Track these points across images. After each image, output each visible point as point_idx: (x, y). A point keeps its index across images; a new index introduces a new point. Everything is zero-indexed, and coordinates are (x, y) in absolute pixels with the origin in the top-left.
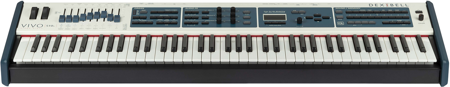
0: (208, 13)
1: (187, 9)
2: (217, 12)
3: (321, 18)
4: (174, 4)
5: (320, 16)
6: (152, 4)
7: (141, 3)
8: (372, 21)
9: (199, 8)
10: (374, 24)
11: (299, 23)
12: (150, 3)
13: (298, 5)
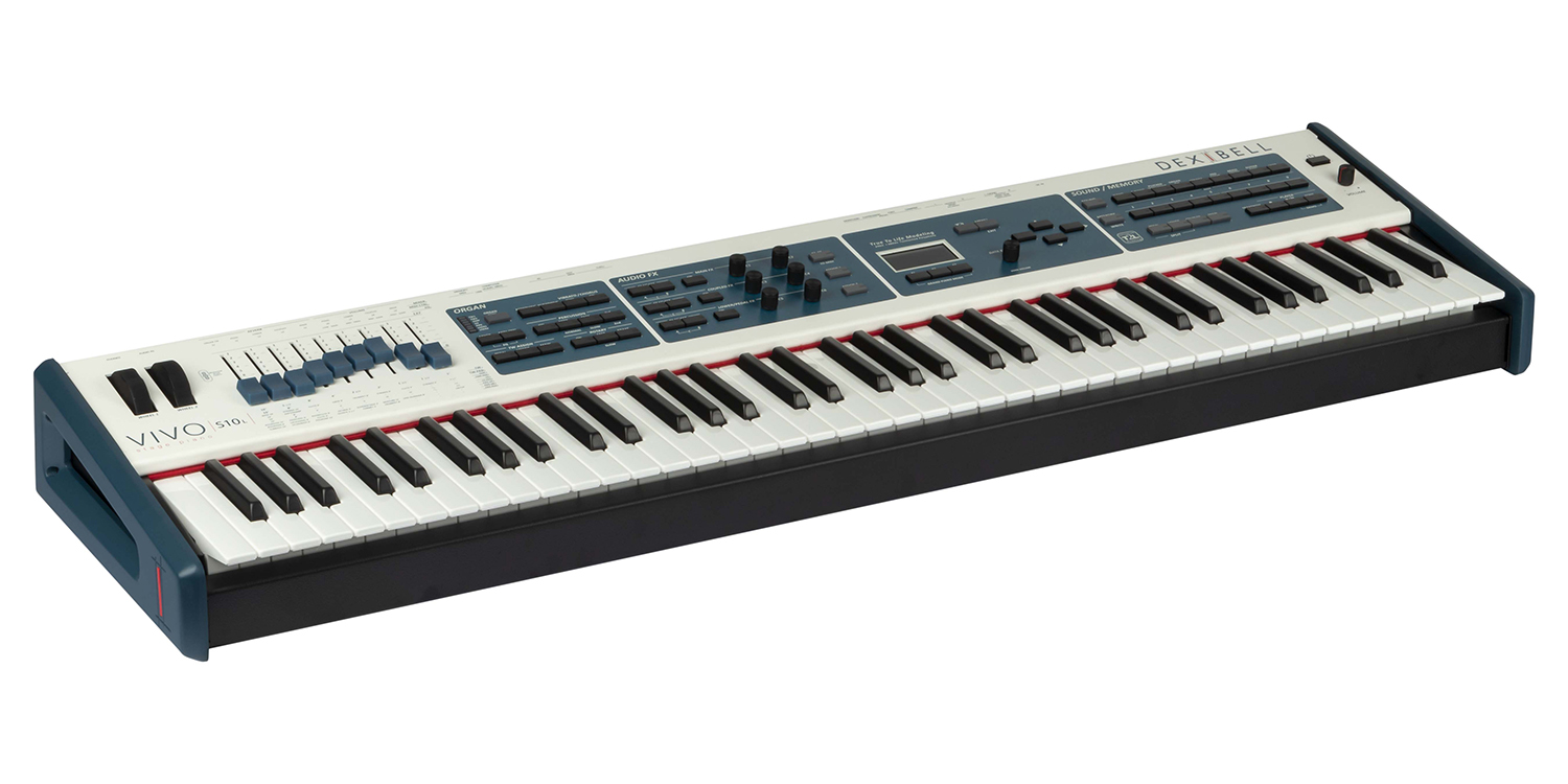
0: (702, 282)
1: (625, 283)
2: (730, 273)
3: (1056, 231)
4: (569, 274)
5: (1051, 227)
6: (497, 285)
7: (462, 292)
8: (1213, 213)
9: (661, 272)
10: (1228, 220)
11: (1010, 260)
12: (488, 287)
13: (952, 204)
